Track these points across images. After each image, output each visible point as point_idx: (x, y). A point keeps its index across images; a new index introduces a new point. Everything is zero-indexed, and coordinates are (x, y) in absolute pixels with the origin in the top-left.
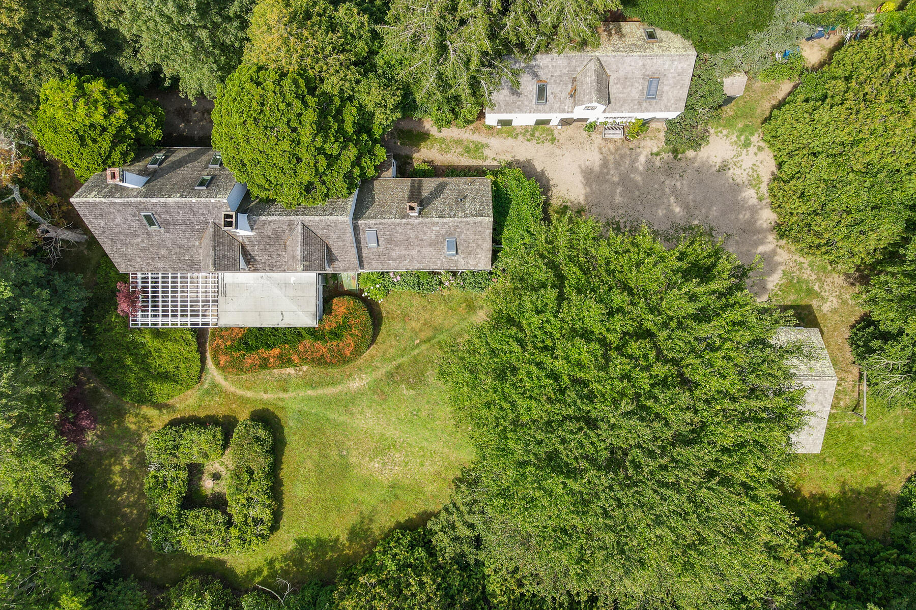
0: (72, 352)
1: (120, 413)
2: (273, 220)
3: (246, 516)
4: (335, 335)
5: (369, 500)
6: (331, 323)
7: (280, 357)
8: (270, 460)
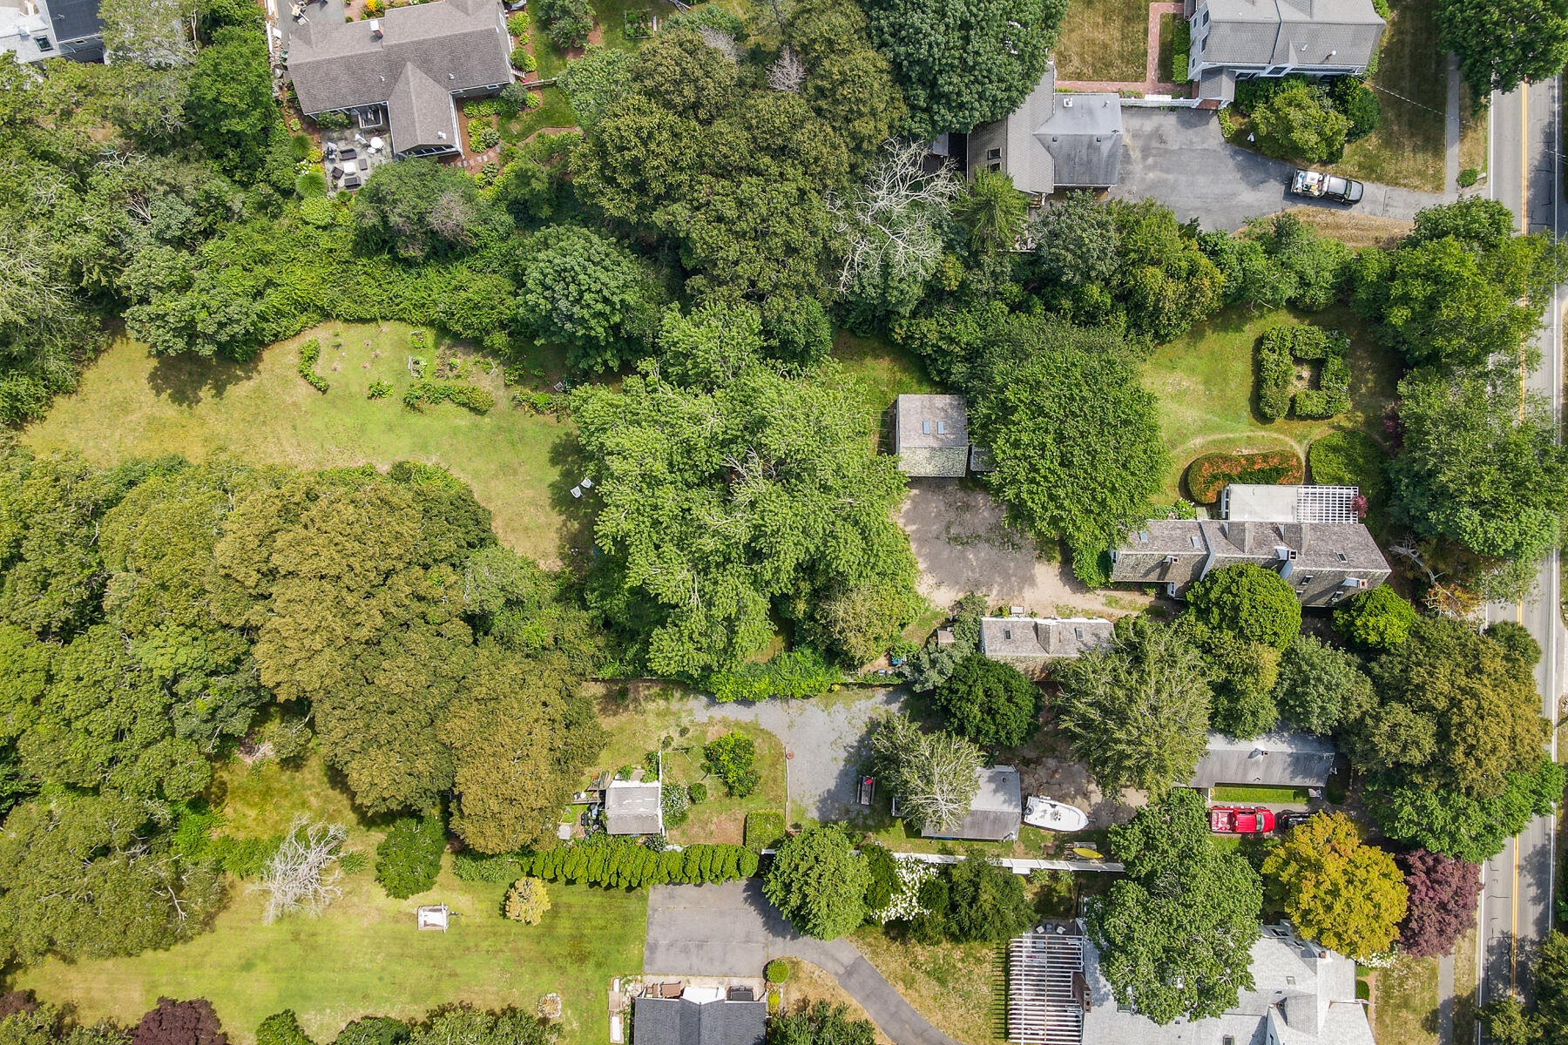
0: (1398, 472)
1: (1368, 423)
2: (1263, 555)
3: (1280, 354)
4: (1215, 478)
5: (1191, 359)
6: (1219, 485)
7: (1254, 463)
8: (1263, 392)
